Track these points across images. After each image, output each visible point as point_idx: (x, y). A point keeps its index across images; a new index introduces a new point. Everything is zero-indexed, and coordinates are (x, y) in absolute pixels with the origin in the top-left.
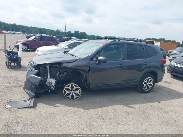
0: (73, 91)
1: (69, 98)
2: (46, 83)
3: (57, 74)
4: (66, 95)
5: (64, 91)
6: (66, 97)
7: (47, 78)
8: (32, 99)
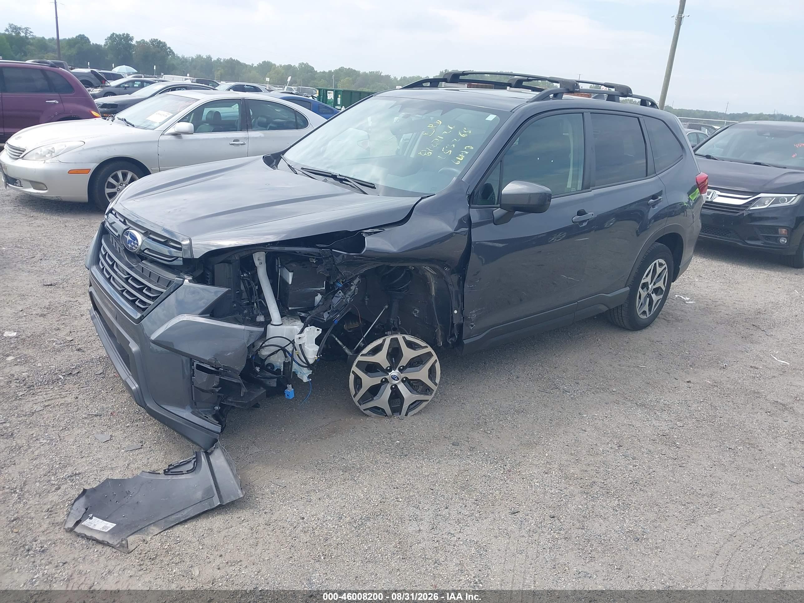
0: (394, 373)
1: (377, 410)
2: (265, 352)
3: (318, 298)
4: (364, 399)
5: (352, 377)
6: (362, 407)
7: (268, 320)
8: (208, 454)
